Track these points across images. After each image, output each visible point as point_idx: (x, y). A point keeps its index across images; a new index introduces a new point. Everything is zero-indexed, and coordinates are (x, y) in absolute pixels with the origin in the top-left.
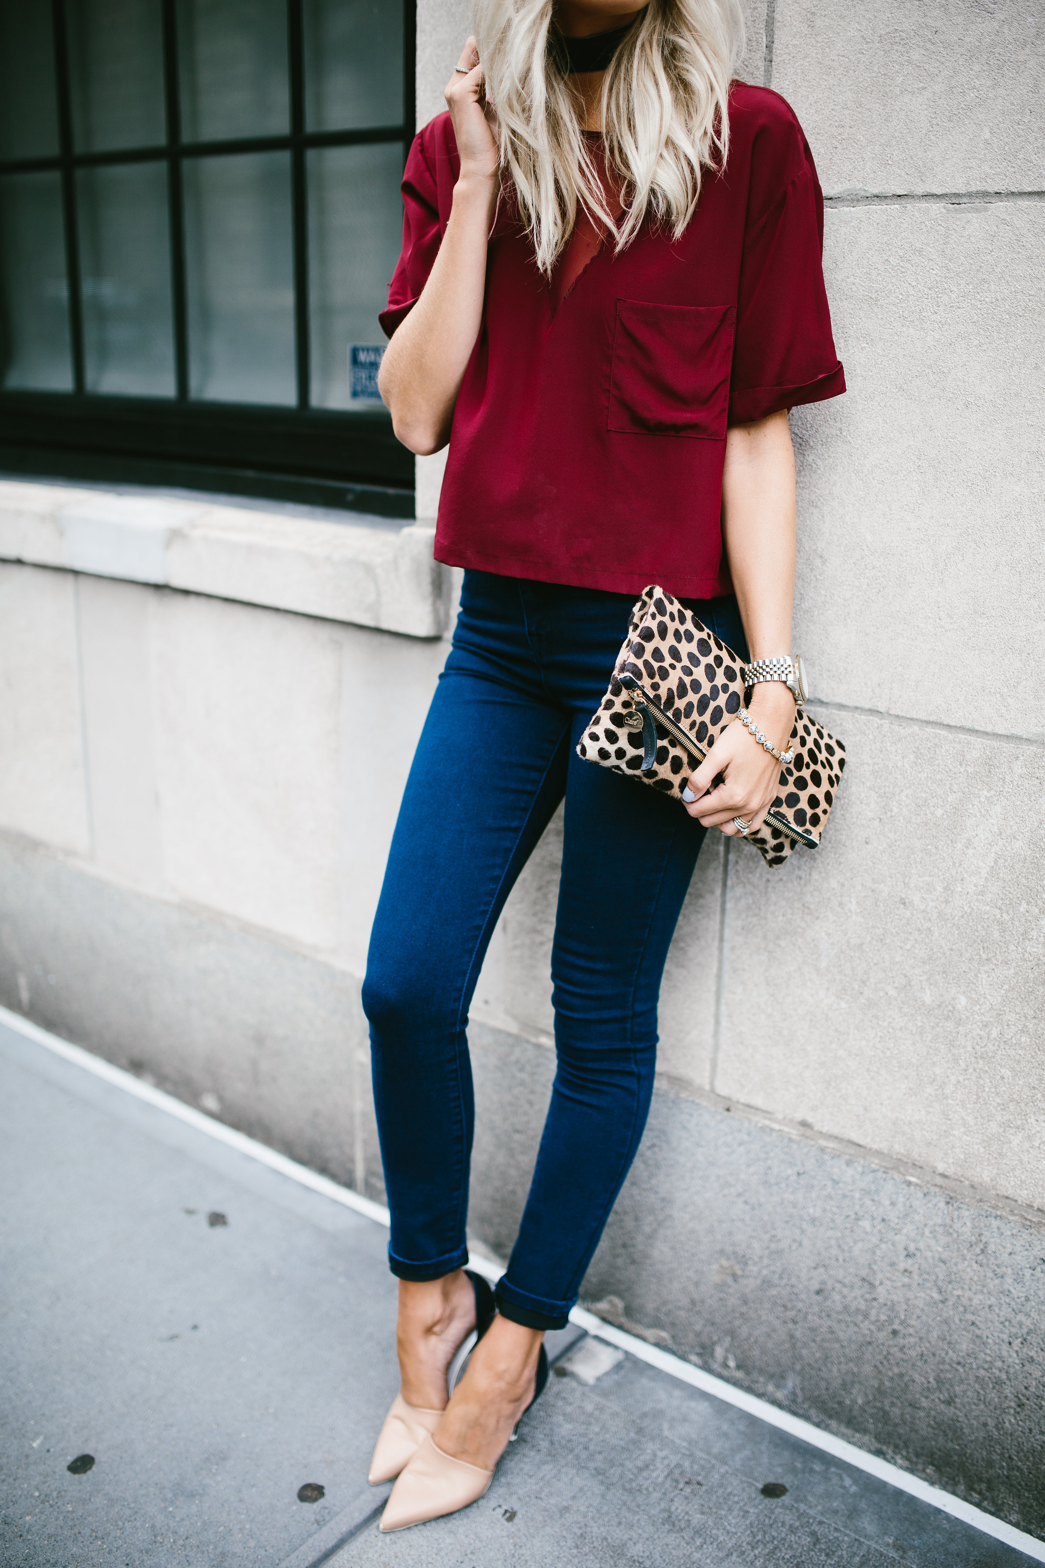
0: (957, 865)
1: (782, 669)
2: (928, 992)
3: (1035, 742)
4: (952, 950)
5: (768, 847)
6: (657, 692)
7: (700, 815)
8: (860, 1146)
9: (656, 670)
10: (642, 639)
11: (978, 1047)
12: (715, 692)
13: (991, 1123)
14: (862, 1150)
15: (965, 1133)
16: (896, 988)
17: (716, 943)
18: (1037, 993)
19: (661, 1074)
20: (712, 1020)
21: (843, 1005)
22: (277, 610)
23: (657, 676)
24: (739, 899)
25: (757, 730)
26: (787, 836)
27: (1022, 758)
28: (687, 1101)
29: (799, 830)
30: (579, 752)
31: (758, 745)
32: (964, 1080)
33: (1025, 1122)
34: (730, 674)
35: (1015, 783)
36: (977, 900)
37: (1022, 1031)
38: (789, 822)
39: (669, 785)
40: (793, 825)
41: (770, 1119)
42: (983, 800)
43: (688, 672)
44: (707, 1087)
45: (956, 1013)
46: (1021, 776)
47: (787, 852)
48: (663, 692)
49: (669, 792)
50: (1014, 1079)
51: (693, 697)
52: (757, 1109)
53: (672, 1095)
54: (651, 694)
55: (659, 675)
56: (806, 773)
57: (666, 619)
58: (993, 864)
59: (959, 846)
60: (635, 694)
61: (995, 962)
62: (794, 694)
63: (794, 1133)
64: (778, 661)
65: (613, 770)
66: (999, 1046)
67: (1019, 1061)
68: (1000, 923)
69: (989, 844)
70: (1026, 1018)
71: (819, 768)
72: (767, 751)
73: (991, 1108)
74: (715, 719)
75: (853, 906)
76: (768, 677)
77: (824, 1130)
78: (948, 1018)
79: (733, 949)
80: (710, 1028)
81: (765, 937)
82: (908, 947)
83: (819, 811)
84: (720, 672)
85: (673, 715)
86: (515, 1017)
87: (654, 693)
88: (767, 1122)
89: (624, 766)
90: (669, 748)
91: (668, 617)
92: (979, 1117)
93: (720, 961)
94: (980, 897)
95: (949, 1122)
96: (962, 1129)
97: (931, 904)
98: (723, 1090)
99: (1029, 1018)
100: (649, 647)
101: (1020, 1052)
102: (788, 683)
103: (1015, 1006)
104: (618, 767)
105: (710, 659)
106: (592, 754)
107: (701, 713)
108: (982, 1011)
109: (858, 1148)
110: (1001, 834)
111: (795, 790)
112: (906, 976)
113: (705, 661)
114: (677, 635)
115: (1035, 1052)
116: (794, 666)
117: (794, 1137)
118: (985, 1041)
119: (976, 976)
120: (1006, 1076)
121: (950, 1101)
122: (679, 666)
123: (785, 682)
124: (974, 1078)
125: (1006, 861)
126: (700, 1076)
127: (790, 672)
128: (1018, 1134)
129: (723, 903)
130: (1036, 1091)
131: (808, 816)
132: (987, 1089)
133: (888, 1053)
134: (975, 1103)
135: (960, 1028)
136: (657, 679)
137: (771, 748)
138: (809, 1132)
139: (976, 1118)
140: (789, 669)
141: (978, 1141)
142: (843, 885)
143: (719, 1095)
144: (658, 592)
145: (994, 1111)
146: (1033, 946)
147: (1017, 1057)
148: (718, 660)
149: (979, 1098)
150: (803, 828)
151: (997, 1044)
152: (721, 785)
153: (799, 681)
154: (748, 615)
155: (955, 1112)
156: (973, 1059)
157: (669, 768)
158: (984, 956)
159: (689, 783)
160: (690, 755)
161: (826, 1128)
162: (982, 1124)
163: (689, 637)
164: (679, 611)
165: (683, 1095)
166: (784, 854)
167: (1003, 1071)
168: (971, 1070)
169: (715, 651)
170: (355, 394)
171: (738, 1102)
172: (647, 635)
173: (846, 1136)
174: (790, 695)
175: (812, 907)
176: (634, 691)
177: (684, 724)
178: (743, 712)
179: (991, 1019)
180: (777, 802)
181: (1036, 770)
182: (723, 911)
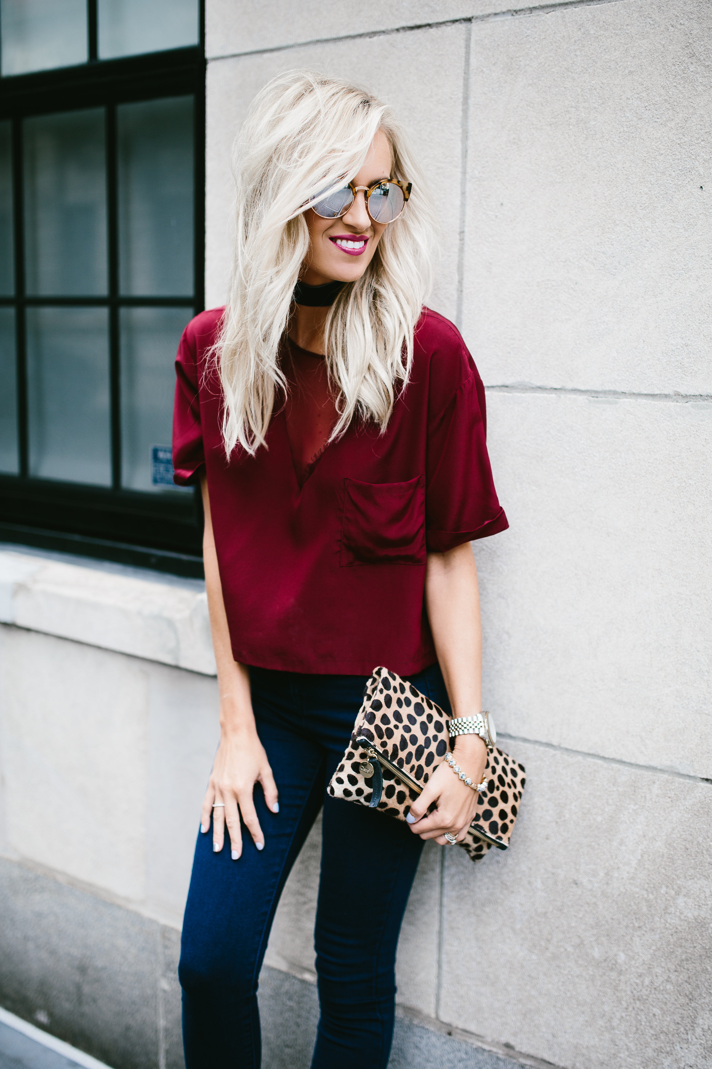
0: (614, 857)
1: (476, 725)
2: (596, 949)
3: (667, 771)
4: (612, 919)
5: (471, 849)
6: (385, 749)
7: (420, 832)
8: (550, 1063)
9: (384, 731)
10: (373, 709)
11: (635, 992)
12: (428, 742)
13: (647, 1049)
14: (552, 1067)
15: (628, 1056)
16: (573, 946)
17: (437, 908)
18: (677, 953)
19: (398, 1005)
20: (435, 965)
21: (534, 957)
22: (99, 648)
23: (385, 737)
24: (453, 876)
25: (460, 771)
26: (484, 841)
27: (657, 783)
28: (417, 1026)
29: (493, 837)
30: (329, 792)
31: (460, 781)
32: (626, 1016)
33: (672, 1049)
34: (439, 727)
35: (654, 800)
36: (630, 883)
37: (667, 981)
38: (486, 832)
39: (396, 812)
40: (489, 834)
41: (483, 1042)
42: (631, 811)
43: (407, 729)
44: (433, 1015)
45: (618, 966)
46: (657, 796)
47: (485, 851)
48: (390, 748)
49: (396, 817)
50: (663, 1016)
51: (412, 748)
52: (472, 1033)
53: (406, 1022)
54: (381, 750)
55: (386, 735)
56: (497, 794)
57: (391, 692)
58: (640, 858)
59: (615, 844)
60: (369, 751)
61: (644, 929)
62: (485, 742)
63: (501, 1052)
64: (472, 719)
65: (355, 802)
66: (650, 991)
67: (666, 1003)
68: (647, 901)
69: (637, 843)
70: (669, 971)
71: (506, 789)
72: (467, 785)
73: (647, 1037)
74: (429, 762)
75: (539, 884)
76: (466, 731)
77: (524, 1050)
78: (612, 969)
79: (450, 912)
80: (434, 971)
81: (473, 905)
82: (581, 916)
83: (507, 821)
84: (431, 726)
85: (398, 763)
86: (284, 958)
87: (383, 749)
88: (480, 1044)
89: (362, 800)
90: (395, 785)
91: (392, 690)
92: (639, 1044)
93: (441, 922)
94: (632, 881)
95: (616, 1047)
96: (627, 1053)
97: (596, 885)
98: (445, 1018)
99: (672, 971)
100: (379, 715)
101: (666, 996)
102: (480, 735)
103: (661, 962)
104: (358, 801)
105: (424, 718)
106: (339, 792)
107: (418, 758)
108: (637, 965)
109: (549, 1066)
110: (644, 836)
111: (488, 807)
112: (579, 937)
113: (420, 719)
114: (399, 702)
115: (677, 997)
116: (484, 722)
117: (501, 1056)
118: (640, 987)
119: (631, 939)
120: (657, 1014)
121: (617, 1032)
122: (401, 726)
123: (478, 734)
124: (633, 1015)
125: (649, 856)
126: (428, 1009)
127: (481, 726)
128: (668, 1057)
129: (442, 878)
130: (680, 1026)
131: (500, 825)
132: (643, 1023)
133: (569, 994)
134: (635, 1033)
135: (622, 977)
136: (385, 738)
137: (470, 783)
138: (511, 1052)
139: (636, 1045)
140: (481, 724)
141: (639, 1062)
142: (530, 869)
143: (442, 1022)
144: (385, 672)
145: (649, 1040)
146: (671, 919)
147: (665, 1000)
148: (430, 717)
149: (637, 1029)
150: (496, 835)
151: (649, 989)
152: (435, 811)
153: (488, 732)
154: (449, 685)
155: (621, 1040)
156: (632, 1001)
157: (396, 800)
158: (637, 925)
159: (411, 811)
160: (411, 790)
161: (525, 1049)
162: (641, 1049)
163: (408, 702)
164: (401, 684)
165: (416, 1022)
166: (483, 852)
167: (654, 1009)
168: (631, 1009)
169: (427, 711)
170: (155, 481)
171: (457, 1028)
172: (377, 706)
173: (539, 1056)
174: (482, 743)
175: (508, 884)
176: (368, 749)
177: (406, 769)
178: (449, 755)
179: (644, 971)
180: (477, 818)
181: (668, 792)
182: (442, 884)
